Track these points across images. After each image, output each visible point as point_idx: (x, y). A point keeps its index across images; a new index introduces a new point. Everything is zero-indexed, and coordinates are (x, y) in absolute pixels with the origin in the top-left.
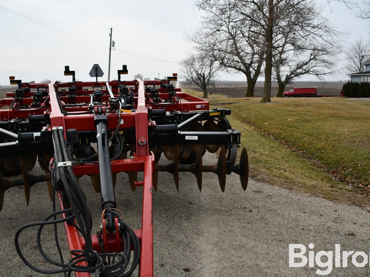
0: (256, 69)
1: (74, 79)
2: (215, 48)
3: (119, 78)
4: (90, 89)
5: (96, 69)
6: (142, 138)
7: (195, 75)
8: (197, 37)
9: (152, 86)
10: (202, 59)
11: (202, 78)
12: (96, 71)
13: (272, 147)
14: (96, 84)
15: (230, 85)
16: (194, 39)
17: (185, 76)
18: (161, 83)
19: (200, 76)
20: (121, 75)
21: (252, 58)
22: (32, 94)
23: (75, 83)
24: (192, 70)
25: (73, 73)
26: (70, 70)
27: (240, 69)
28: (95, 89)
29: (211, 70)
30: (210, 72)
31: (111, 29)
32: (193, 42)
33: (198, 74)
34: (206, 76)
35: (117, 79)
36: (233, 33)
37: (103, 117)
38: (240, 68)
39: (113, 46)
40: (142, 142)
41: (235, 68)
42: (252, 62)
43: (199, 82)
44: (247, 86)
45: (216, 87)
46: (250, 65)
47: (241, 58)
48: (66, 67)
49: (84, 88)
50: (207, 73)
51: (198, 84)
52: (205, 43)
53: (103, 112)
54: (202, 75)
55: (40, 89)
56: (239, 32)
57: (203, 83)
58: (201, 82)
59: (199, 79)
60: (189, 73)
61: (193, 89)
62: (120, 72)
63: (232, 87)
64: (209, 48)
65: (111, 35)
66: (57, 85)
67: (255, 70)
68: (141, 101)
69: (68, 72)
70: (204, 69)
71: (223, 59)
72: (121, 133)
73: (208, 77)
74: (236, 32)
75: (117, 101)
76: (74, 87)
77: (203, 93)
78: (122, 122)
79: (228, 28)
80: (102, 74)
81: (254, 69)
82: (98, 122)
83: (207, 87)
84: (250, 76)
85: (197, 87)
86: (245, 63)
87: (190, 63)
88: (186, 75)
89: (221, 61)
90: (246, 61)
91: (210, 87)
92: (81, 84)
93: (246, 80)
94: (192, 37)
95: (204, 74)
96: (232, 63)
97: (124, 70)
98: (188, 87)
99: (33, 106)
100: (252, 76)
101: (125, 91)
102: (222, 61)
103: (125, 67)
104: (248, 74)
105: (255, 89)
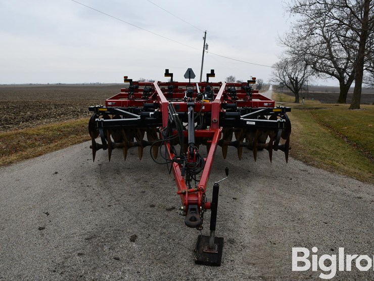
0: (350, 74)
1: (172, 79)
2: (308, 52)
3: (208, 80)
4: (184, 88)
5: (190, 72)
6: (215, 118)
7: (287, 79)
8: (290, 41)
9: (233, 88)
10: (294, 62)
11: (294, 82)
12: (190, 74)
13: (339, 146)
14: (189, 84)
15: (326, 91)
16: (287, 43)
17: (277, 80)
18: (241, 85)
19: (293, 80)
20: (209, 78)
21: (347, 63)
22: (141, 90)
23: (172, 82)
24: (285, 74)
25: (171, 75)
26: (170, 72)
27: (332, 74)
28: (188, 88)
29: (304, 74)
30: (304, 76)
31: (206, 33)
32: (285, 46)
33: (291, 78)
34: (299, 80)
35: (206, 81)
36: (327, 37)
37: (192, 103)
38: (333, 72)
39: (207, 49)
40: (215, 120)
41: (328, 72)
42: (346, 67)
43: (291, 86)
44: (339, 93)
45: (310, 92)
46: (344, 70)
47: (334, 63)
48: (166, 70)
49: (179, 87)
50: (300, 77)
51: (290, 88)
52: (298, 47)
53: (192, 101)
54: (295, 78)
55: (147, 87)
56: (334, 36)
57: (295, 88)
58: (294, 86)
59: (292, 83)
60: (282, 77)
61: (285, 93)
62: (208, 75)
63: (329, 92)
64: (301, 52)
65: (205, 38)
66: (160, 84)
67: (349, 76)
68: (219, 97)
69: (167, 74)
70: (297, 73)
71: (314, 64)
72: (203, 114)
73: (301, 82)
74: (331, 36)
75: (202, 95)
76: (171, 86)
77: (295, 97)
78: (204, 108)
79: (323, 31)
80: (194, 76)
81: (348, 74)
82: (189, 106)
83: (300, 92)
84: (344, 82)
85: (289, 91)
86: (339, 68)
87: (282, 66)
88: (278, 78)
89: (312, 66)
90: (340, 66)
91: (303, 92)
92: (177, 84)
93: (339, 86)
94: (284, 40)
95: (297, 78)
96: (325, 68)
97: (212, 74)
98: (279, 91)
99: (143, 99)
100: (345, 81)
101: (208, 90)
102: (314, 66)
103: (213, 71)
104: (341, 79)
105: (347, 96)
